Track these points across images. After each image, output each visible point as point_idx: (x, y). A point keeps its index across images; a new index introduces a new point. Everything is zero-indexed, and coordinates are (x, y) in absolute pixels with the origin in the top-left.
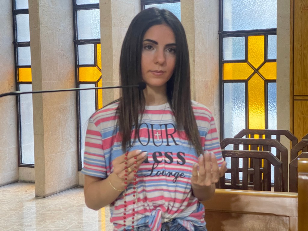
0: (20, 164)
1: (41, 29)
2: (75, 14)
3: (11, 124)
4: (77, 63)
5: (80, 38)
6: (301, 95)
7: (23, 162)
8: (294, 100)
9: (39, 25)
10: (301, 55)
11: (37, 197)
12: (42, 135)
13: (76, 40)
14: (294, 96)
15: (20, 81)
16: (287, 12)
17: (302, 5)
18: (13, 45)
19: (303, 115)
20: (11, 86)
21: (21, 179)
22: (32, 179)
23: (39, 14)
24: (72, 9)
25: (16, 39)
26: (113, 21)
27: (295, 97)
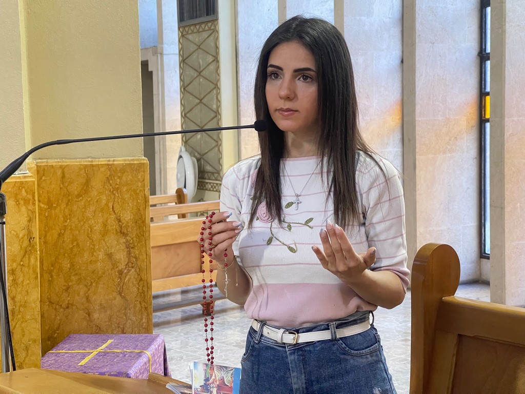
0: (483, 254)
1: (508, 31)
9: (505, 25)
12: (503, 208)
15: (487, 117)
18: (479, 58)
20: (472, 127)
21: (484, 278)
23: (505, 6)
25: (484, 47)
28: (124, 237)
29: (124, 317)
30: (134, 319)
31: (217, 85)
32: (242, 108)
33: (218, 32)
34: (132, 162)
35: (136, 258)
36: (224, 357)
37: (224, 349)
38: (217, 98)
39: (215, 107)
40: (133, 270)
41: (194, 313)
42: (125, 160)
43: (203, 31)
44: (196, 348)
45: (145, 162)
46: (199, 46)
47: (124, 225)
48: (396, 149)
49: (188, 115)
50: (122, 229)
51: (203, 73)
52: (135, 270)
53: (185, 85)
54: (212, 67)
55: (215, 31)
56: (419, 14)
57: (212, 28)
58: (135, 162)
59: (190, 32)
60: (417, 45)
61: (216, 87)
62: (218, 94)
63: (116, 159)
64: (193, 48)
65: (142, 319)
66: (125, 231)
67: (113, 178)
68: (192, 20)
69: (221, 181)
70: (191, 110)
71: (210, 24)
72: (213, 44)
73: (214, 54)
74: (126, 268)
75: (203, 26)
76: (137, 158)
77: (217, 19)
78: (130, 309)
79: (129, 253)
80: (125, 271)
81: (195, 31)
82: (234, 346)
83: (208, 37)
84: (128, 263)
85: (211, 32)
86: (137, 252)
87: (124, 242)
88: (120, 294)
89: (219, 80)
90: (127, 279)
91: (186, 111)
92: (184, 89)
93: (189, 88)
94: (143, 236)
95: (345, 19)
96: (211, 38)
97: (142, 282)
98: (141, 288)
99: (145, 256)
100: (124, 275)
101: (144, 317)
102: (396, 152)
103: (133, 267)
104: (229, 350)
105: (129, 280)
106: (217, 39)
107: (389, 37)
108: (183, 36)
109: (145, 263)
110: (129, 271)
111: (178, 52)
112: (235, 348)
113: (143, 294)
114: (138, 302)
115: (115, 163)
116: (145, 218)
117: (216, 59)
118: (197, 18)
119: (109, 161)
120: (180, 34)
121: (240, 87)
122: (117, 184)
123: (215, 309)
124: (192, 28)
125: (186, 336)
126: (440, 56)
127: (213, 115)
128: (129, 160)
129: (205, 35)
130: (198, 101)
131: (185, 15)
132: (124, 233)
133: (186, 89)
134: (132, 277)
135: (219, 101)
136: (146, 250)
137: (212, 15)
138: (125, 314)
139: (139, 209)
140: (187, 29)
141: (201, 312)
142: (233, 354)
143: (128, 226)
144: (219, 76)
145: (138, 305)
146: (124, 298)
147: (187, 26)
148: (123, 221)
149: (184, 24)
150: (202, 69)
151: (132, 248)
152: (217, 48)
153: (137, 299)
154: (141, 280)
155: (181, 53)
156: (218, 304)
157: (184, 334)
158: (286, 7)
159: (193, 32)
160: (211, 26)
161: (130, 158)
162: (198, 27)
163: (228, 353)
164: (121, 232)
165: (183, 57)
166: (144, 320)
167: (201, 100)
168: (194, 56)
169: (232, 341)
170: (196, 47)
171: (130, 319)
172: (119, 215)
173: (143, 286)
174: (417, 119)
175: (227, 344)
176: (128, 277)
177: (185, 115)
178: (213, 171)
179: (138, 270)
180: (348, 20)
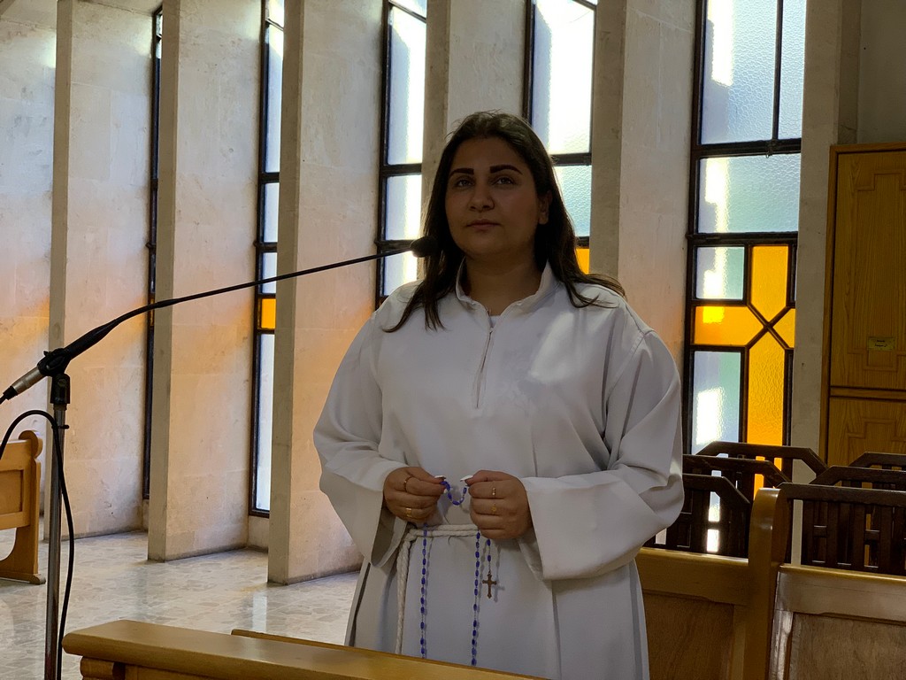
0: (252, 510)
1: (301, 215)
2: (384, 183)
3: (237, 421)
4: (381, 292)
5: (390, 237)
6: (846, 384)
7: (259, 505)
8: (829, 396)
9: (298, 207)
10: (848, 294)
11: (272, 582)
12: (289, 447)
13: (382, 240)
14: (830, 387)
15: (264, 326)
16: (823, 194)
17: (853, 179)
19: (849, 431)
20: (244, 338)
21: (252, 542)
22: (263, 542)
23: (299, 183)
24: (377, 173)
25: (261, 235)
27: (832, 389)
48: (134, 366)
56: (180, 184)
60: (177, 224)
95: (70, 180)
102: (136, 369)
107: (131, 210)
126: (206, 241)
174: (173, 324)
180: (73, 182)
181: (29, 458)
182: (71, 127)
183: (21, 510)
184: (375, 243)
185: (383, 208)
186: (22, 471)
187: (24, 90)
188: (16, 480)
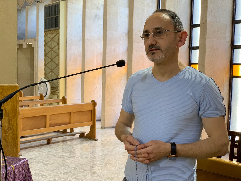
2: (191, 30)
4: (190, 62)
5: (193, 46)
13: (191, 47)
26: (207, 35)
28: (7, 117)
29: (7, 149)
30: (10, 150)
31: (58, 54)
32: (68, 64)
33: (59, 34)
34: (12, 86)
35: (12, 125)
36: (53, 162)
37: (53, 158)
38: (58, 59)
39: (57, 62)
40: (11, 130)
41: (44, 143)
42: (9, 85)
43: (54, 33)
44: (42, 158)
45: (17, 86)
46: (52, 39)
47: (7, 112)
48: (125, 82)
49: (47, 65)
50: (6, 113)
51: (54, 49)
52: (12, 130)
53: (46, 53)
54: (57, 47)
55: (58, 34)
56: (134, 32)
57: (57, 32)
58: (13, 86)
59: (49, 33)
60: (133, 43)
61: (58, 55)
62: (59, 57)
63: (5, 84)
64: (49, 40)
65: (14, 150)
66: (8, 114)
67: (3, 92)
68: (50, 29)
69: (59, 91)
70: (47, 64)
71: (56, 31)
72: (57, 39)
73: (57, 42)
74: (8, 129)
75: (54, 31)
76: (14, 84)
77: (59, 29)
78: (9, 146)
79: (9, 123)
80: (8, 131)
81: (51, 33)
82: (57, 157)
83: (56, 35)
84: (9, 127)
85: (57, 34)
86: (13, 123)
87: (7, 119)
88: (5, 140)
89: (59, 52)
90: (8, 134)
91: (46, 63)
92: (46, 55)
93: (48, 55)
94: (16, 116)
95: (107, 32)
96: (57, 36)
97: (14, 135)
98: (14, 138)
99: (16, 125)
100: (7, 132)
101: (15, 149)
102: (125, 83)
103: (11, 129)
104: (55, 159)
105: (9, 134)
106: (59, 36)
107: (124, 39)
108: (46, 34)
109: (16, 128)
110: (9, 131)
111: (44, 41)
112: (58, 158)
113: (14, 140)
114: (12, 144)
115: (4, 86)
116: (17, 109)
117: (58, 44)
118: (51, 28)
119: (2, 85)
120: (45, 34)
121: (67, 55)
122: (5, 95)
123: (52, 142)
124: (49, 32)
125: (39, 153)
126: (142, 48)
127: (56, 66)
128: (10, 85)
129: (54, 35)
130: (51, 60)
131: (47, 27)
132: (7, 115)
133: (47, 55)
134: (10, 133)
135: (59, 60)
136: (17, 122)
137: (57, 27)
138: (7, 148)
139: (14, 105)
140: (47, 32)
141: (46, 143)
142: (57, 161)
143: (9, 112)
144: (59, 50)
145: (13, 145)
146: (6, 141)
147: (48, 31)
148: (7, 110)
149: (46, 30)
150: (53, 48)
151: (11, 121)
152: (59, 40)
153: (12, 142)
154: (14, 134)
155: (45, 41)
156: (53, 140)
157: (38, 152)
158: (85, 26)
159: (50, 34)
160: (57, 31)
161: (11, 84)
162: (52, 31)
163: (55, 160)
164: (6, 114)
165: (46, 42)
166: (15, 151)
167: (52, 60)
168: (50, 43)
169: (57, 155)
170: (51, 39)
171: (9, 150)
172: (5, 107)
173: (15, 137)
174: (132, 71)
175: (55, 157)
176: (9, 133)
177: (46, 65)
178: (56, 87)
179: (13, 130)
180: (108, 32)
181: (93, 107)
182: (107, 17)
183: (91, 121)
184: (189, 48)
185: (191, 37)
186: (91, 111)
187: (97, 8)
188: (90, 113)
